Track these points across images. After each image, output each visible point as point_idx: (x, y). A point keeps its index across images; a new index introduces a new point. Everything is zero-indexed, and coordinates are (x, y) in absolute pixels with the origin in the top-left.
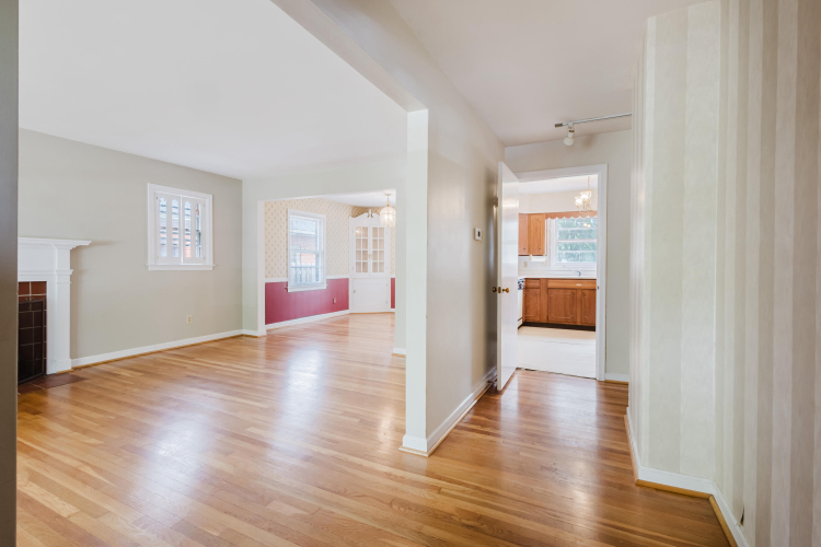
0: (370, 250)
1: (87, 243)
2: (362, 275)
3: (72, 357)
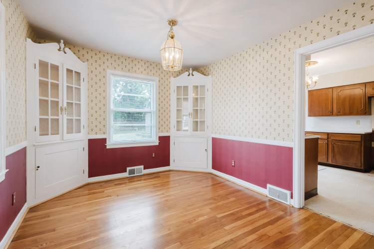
0: (63, 100)
2: (51, 138)
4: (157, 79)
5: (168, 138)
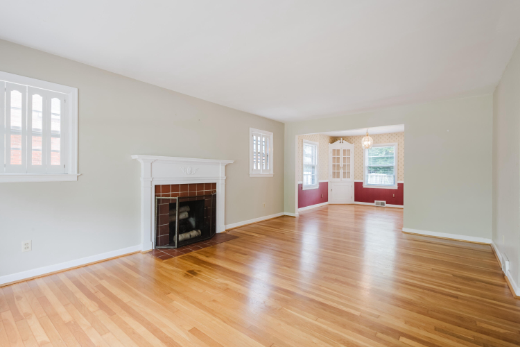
1: (231, 162)
3: (225, 224)
4: (397, 144)
5: (402, 184)
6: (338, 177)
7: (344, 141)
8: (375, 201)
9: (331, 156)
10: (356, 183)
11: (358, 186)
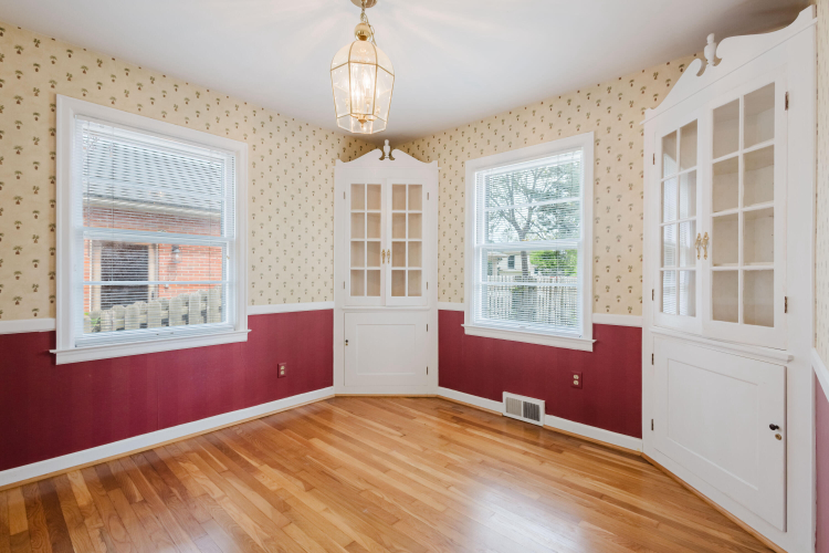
6: (375, 290)
7: (396, 152)
8: (506, 395)
9: (345, 209)
10: (442, 314)
11: (450, 323)
